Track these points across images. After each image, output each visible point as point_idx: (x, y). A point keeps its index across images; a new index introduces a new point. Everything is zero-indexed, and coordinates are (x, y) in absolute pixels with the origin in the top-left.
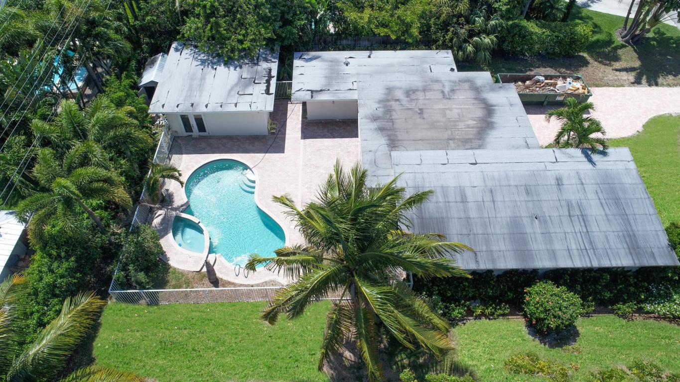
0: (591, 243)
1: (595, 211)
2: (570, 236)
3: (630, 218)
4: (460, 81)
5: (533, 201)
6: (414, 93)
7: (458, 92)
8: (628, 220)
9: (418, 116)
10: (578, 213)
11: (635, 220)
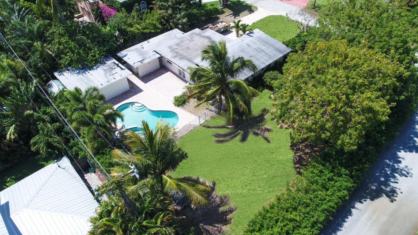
0: (269, 55)
1: (264, 48)
2: (263, 56)
3: (273, 45)
4: (191, 35)
5: (246, 53)
6: (179, 44)
7: (193, 38)
8: (273, 46)
9: (188, 50)
10: (260, 50)
11: (274, 45)
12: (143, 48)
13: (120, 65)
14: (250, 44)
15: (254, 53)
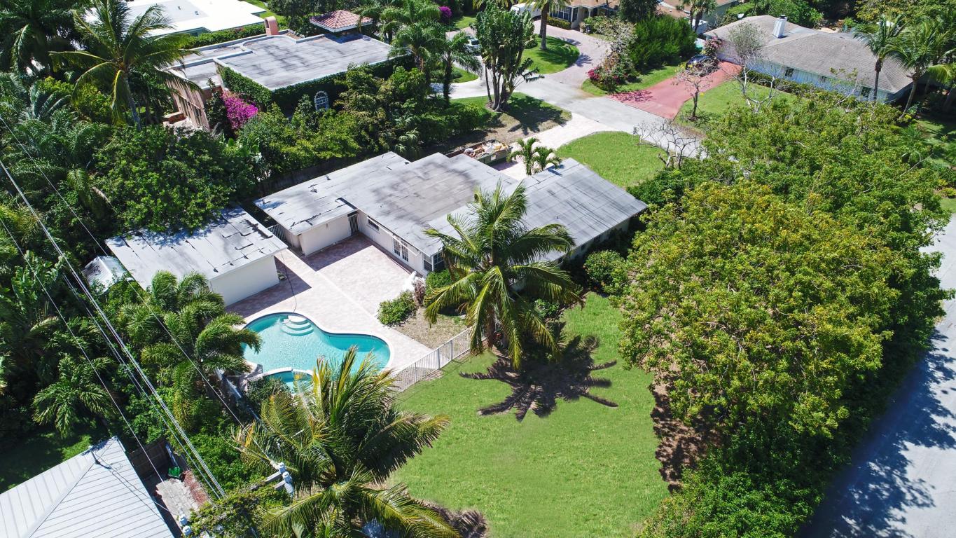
0: (598, 217)
1: (585, 200)
3: (605, 194)
4: (424, 166)
5: (547, 210)
6: (398, 186)
7: (430, 173)
9: (417, 198)
10: (577, 205)
11: (608, 194)
12: (315, 191)
13: (261, 227)
14: (554, 191)
15: (565, 211)
